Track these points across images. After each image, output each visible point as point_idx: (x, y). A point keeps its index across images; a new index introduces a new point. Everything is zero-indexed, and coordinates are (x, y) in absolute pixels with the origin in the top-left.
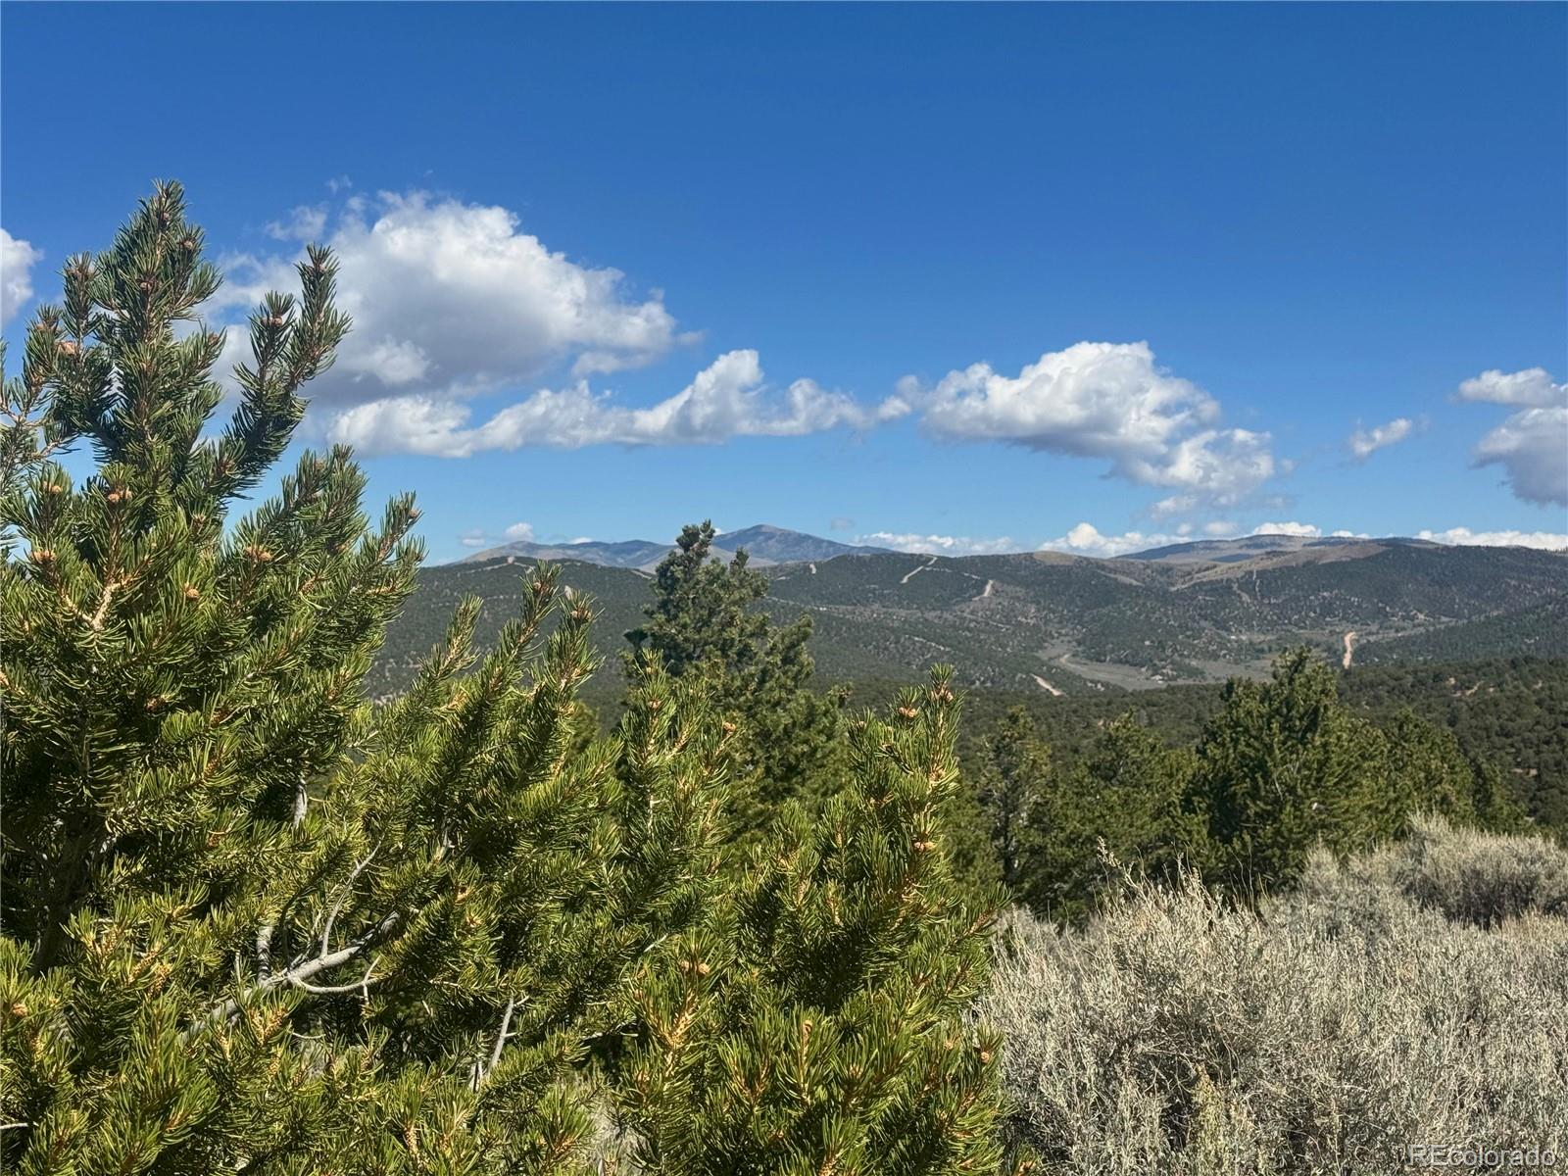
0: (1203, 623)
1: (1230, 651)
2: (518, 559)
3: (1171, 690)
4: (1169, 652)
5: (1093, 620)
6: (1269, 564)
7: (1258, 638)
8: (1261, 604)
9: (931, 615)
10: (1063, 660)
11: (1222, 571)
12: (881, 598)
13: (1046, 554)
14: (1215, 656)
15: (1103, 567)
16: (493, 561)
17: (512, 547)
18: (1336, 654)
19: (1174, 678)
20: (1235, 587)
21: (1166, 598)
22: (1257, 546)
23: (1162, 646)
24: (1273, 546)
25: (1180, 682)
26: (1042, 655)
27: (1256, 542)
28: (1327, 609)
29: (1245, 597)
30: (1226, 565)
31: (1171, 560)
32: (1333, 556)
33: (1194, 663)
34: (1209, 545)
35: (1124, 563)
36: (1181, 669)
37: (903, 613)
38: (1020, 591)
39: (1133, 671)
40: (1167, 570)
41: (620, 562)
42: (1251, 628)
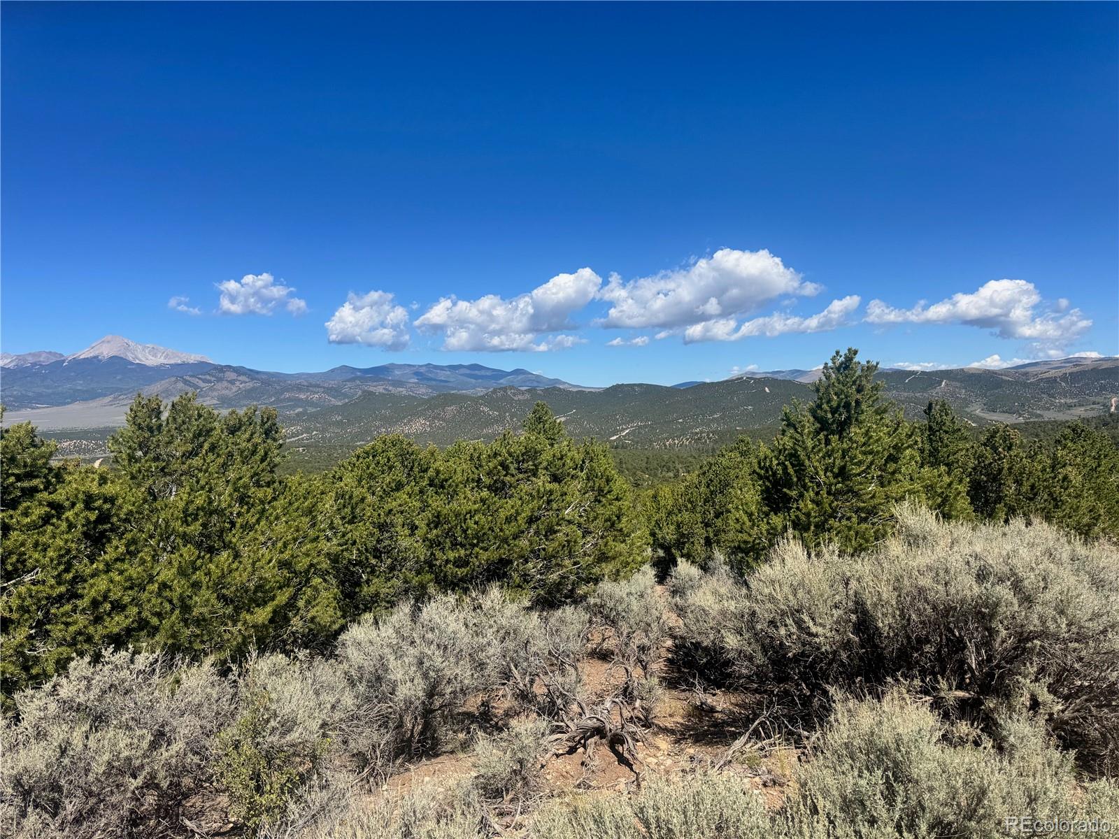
0: (1043, 395)
1: (1056, 406)
2: (747, 378)
3: (1027, 423)
4: (1026, 408)
5: (991, 395)
6: (1075, 370)
7: (1069, 401)
8: (1071, 387)
9: (918, 395)
10: (977, 412)
11: (1052, 373)
12: (896, 389)
13: (970, 369)
14: (1049, 409)
15: (996, 373)
16: (738, 379)
17: (746, 373)
18: (1107, 407)
19: (1029, 418)
20: (1058, 380)
21: (1025, 385)
22: (1068, 362)
23: (1023, 405)
24: (1077, 362)
25: (1032, 420)
26: (968, 410)
27: (1068, 361)
28: (1103, 388)
29: (1063, 384)
30: (1054, 371)
31: (1028, 369)
32: (1106, 365)
33: (1038, 412)
34: (1046, 363)
35: (1006, 372)
36: (1032, 414)
37: (906, 394)
38: (958, 384)
39: (1009, 416)
40: (1026, 374)
41: (788, 378)
42: (1066, 397)
